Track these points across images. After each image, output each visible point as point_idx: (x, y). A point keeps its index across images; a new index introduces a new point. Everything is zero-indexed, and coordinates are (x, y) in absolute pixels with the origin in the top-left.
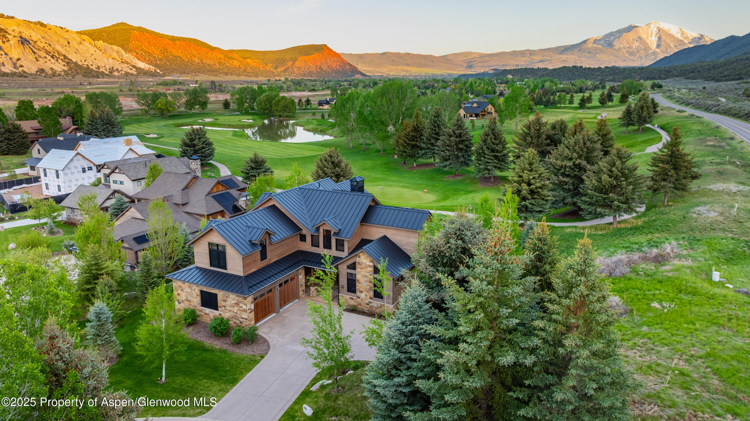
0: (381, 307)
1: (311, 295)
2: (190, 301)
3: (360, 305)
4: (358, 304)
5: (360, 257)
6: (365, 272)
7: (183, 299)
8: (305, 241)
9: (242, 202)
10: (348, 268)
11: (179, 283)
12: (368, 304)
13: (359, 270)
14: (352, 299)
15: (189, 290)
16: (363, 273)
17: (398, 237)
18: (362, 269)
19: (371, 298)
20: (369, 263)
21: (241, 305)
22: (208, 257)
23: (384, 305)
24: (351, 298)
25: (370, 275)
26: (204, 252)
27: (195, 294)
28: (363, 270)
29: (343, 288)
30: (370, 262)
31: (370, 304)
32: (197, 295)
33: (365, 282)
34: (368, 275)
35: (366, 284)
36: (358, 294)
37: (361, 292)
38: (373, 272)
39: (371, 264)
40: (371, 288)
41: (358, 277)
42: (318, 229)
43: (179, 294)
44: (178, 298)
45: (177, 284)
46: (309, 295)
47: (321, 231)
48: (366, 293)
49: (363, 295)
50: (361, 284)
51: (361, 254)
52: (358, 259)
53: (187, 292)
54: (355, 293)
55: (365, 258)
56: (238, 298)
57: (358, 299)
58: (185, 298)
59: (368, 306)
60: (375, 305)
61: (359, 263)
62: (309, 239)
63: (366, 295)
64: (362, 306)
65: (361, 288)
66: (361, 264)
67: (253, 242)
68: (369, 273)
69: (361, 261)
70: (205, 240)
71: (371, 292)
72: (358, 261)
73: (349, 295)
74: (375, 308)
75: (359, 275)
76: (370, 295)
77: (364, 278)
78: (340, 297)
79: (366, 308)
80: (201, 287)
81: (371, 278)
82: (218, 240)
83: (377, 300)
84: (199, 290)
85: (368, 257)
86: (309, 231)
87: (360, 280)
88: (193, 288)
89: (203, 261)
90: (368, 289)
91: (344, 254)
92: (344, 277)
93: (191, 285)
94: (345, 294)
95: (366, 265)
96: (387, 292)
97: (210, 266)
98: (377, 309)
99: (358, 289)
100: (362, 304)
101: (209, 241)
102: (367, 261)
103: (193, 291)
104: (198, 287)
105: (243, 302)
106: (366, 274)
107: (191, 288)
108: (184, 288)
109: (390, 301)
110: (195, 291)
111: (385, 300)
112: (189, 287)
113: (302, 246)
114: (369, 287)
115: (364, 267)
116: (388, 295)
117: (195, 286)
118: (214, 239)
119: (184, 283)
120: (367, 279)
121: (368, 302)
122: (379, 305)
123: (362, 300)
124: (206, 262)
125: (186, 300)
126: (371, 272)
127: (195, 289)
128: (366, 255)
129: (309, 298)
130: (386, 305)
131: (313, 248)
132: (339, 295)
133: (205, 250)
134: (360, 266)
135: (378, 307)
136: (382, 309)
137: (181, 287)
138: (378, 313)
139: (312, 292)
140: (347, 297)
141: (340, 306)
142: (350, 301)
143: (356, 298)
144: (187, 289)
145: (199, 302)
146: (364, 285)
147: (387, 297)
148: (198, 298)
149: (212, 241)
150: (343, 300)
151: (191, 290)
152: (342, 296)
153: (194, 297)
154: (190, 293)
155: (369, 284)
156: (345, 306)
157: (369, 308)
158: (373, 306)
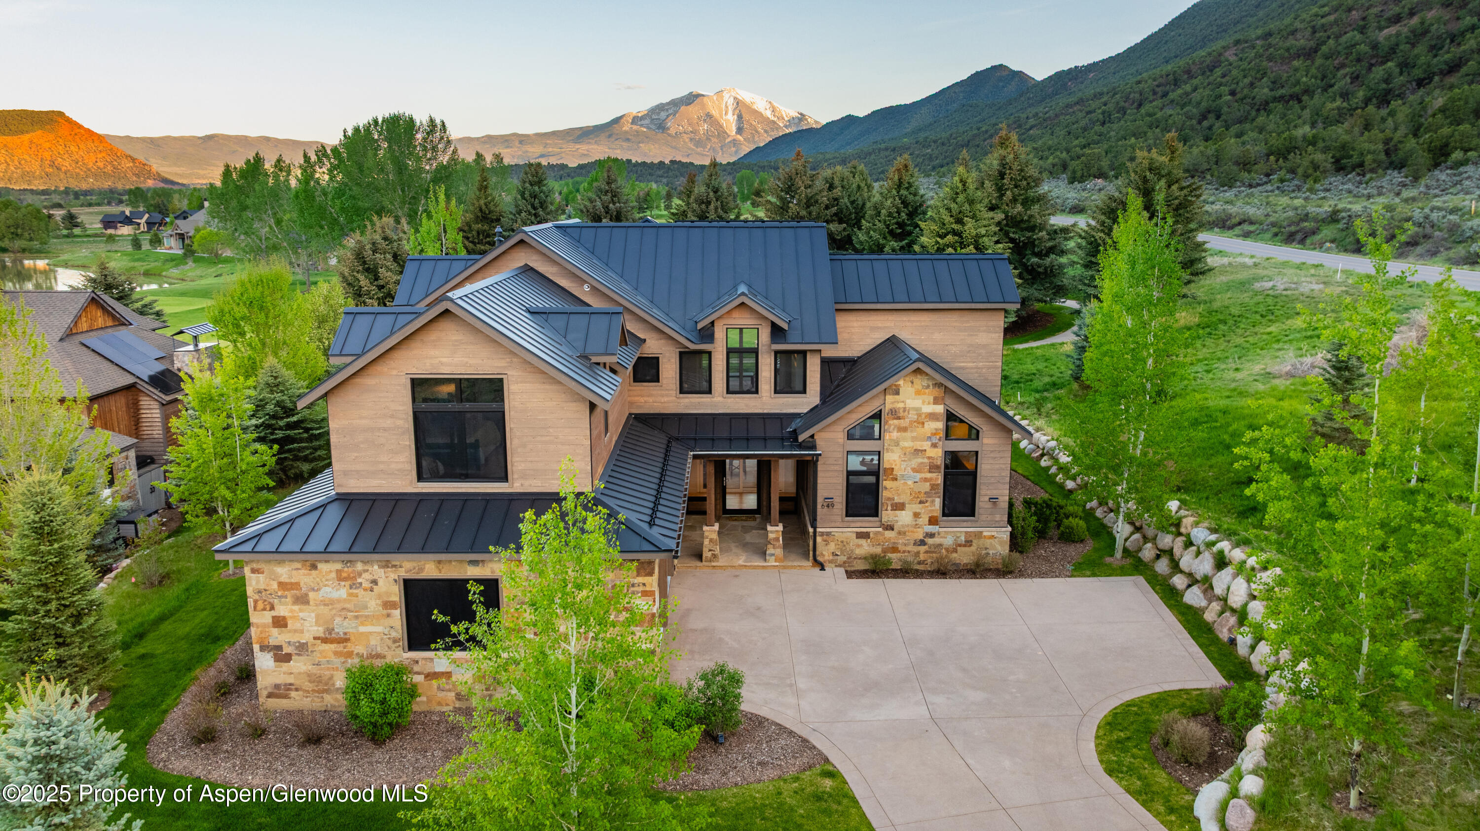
0: (968, 543)
1: (706, 554)
2: (344, 640)
3: (895, 550)
4: (885, 551)
5: (897, 393)
6: (914, 439)
7: (306, 638)
8: (658, 381)
9: (187, 359)
10: (850, 437)
11: (285, 572)
12: (922, 543)
13: (895, 435)
14: (864, 536)
15: (342, 593)
16: (907, 444)
17: (937, 336)
18: (904, 429)
19: (933, 521)
20: (929, 408)
22: (408, 441)
23: (979, 535)
24: (860, 535)
25: (934, 446)
26: (388, 423)
27: (373, 605)
28: (908, 434)
29: (830, 506)
30: (936, 401)
31: (930, 541)
32: (389, 605)
33: (915, 470)
34: (926, 445)
35: (919, 476)
36: (887, 515)
37: (900, 507)
38: (942, 434)
39: (940, 409)
40: (933, 487)
41: (891, 458)
42: (707, 334)
43: (280, 623)
44: (277, 637)
45: (273, 577)
46: (699, 556)
47: (720, 334)
48: (917, 508)
49: (904, 518)
50: (900, 483)
51: (901, 382)
52: (889, 398)
53: (328, 603)
54: (876, 514)
55: (918, 393)
56: (610, 576)
57: (889, 534)
58: (320, 631)
59: (923, 549)
60: (948, 541)
61: (895, 414)
62: (669, 369)
63: (916, 515)
64: (904, 552)
65: (899, 495)
66: (901, 414)
67: (594, 359)
68: (929, 438)
69: (901, 405)
70: (394, 372)
71: (933, 501)
72: (891, 406)
73: (853, 525)
74: (947, 550)
75: (892, 451)
76: (932, 511)
77: (910, 460)
78: (819, 539)
79: (918, 553)
80: (408, 565)
81: (937, 454)
82: (466, 360)
83: (954, 524)
84: (395, 581)
85: (928, 387)
86: (670, 342)
87: (896, 468)
88: (366, 576)
89: (383, 463)
90: (926, 493)
91: (805, 400)
92: (837, 468)
93: (350, 569)
94: (838, 524)
95: (919, 415)
96: (988, 492)
97: (420, 478)
98: (955, 551)
99: (889, 499)
100: (901, 548)
101: (414, 371)
102: (923, 403)
103: (365, 590)
104: (395, 566)
105: (633, 585)
106: (919, 445)
107: (355, 578)
108: (313, 590)
109: (998, 517)
110: (372, 590)
111: (983, 517)
112: (340, 579)
113: (642, 400)
114: (927, 487)
115: (911, 422)
116: (993, 500)
117: (376, 567)
118: (444, 360)
119: (314, 567)
120: (920, 460)
121: (921, 537)
122: (963, 538)
123: (899, 533)
124: (393, 466)
125: (325, 640)
126: (935, 434)
127: (375, 582)
128: (920, 382)
129: (699, 564)
130: (985, 534)
131: (687, 400)
132: (815, 532)
133: (392, 416)
134: (896, 422)
135: (960, 545)
136: (973, 548)
137: (295, 586)
138: (957, 565)
139: (711, 540)
140: (845, 535)
141: (823, 569)
142: (859, 546)
143: (880, 529)
144: (328, 589)
145: (394, 634)
146: (910, 483)
147: (989, 505)
148: (388, 615)
149: (434, 371)
150: (832, 547)
151: (351, 588)
152: (828, 534)
153: (367, 617)
154: (347, 606)
155: (929, 475)
156: (840, 566)
157: (926, 552)
158: (941, 545)
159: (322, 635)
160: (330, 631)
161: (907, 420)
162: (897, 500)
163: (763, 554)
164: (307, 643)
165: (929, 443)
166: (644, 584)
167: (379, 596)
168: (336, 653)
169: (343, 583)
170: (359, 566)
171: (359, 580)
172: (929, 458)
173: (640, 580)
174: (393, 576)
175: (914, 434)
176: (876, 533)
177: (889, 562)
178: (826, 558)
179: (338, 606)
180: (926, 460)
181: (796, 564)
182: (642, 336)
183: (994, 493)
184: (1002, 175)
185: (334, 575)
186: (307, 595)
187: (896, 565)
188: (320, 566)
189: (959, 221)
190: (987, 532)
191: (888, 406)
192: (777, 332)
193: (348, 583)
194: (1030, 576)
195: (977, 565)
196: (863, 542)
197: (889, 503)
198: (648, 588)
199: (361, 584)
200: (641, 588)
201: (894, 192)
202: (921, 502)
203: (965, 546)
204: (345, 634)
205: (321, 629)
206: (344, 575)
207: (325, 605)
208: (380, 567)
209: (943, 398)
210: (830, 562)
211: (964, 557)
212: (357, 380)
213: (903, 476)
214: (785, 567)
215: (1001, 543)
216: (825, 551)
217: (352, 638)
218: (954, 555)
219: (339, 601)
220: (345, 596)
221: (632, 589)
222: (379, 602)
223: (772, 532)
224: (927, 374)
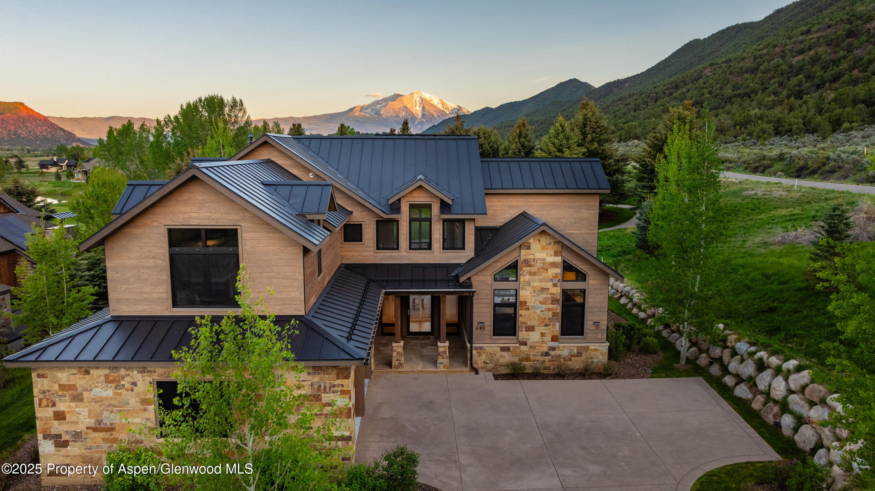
0: (579, 354)
1: (395, 363)
2: (111, 429)
3: (528, 359)
4: (521, 360)
5: (529, 248)
6: (541, 281)
7: (81, 428)
8: (361, 241)
10: (495, 280)
11: (64, 376)
12: (547, 354)
13: (527, 278)
14: (507, 349)
15: (109, 392)
16: (536, 284)
17: (554, 212)
18: (533, 274)
19: (554, 339)
20: (551, 259)
21: (326, 397)
22: (166, 276)
23: (587, 349)
24: (503, 349)
25: (555, 285)
26: (151, 262)
27: (133, 402)
28: (536, 277)
29: (482, 328)
30: (556, 254)
31: (552, 353)
32: (145, 402)
33: (541, 303)
34: (549, 285)
35: (544, 307)
36: (522, 334)
37: (531, 329)
38: (560, 277)
39: (559, 259)
40: (555, 314)
41: (525, 294)
42: (396, 208)
43: (60, 416)
44: (57, 427)
45: (55, 380)
46: (390, 365)
47: (405, 208)
48: (543, 329)
49: (534, 337)
50: (531, 311)
51: (531, 241)
52: (523, 252)
53: (98, 400)
54: (514, 334)
55: (543, 248)
56: (316, 379)
57: (524, 348)
58: (91, 422)
59: (547, 358)
60: (565, 353)
61: (527, 263)
62: (369, 233)
63: (543, 334)
64: (534, 361)
65: (530, 320)
66: (532, 263)
67: (309, 217)
68: (551, 280)
69: (531, 257)
70: (156, 224)
71: (554, 325)
72: (525, 257)
73: (498, 342)
74: (564, 359)
75: (526, 289)
76: (553, 331)
77: (538, 295)
78: (474, 352)
79: (544, 362)
80: (160, 371)
81: (557, 291)
82: (209, 214)
83: (569, 341)
84: (151, 383)
85: (550, 244)
86: (370, 213)
87: (528, 301)
88: (128, 379)
89: (146, 293)
90: (549, 319)
91: (464, 254)
92: (487, 301)
93: (116, 374)
94: (487, 341)
95: (544, 264)
96: (593, 318)
97: (175, 304)
98: (570, 360)
99: (523, 323)
100: (532, 358)
101: (170, 223)
102: (547, 255)
103: (127, 390)
104: (150, 372)
105: (334, 386)
106: (544, 285)
107: (119, 381)
108: (86, 390)
109: (599, 336)
110: (132, 390)
111: (589, 336)
112: (108, 381)
113: (350, 254)
114: (550, 314)
115: (539, 269)
116: (596, 324)
117: (135, 372)
118: (193, 215)
119: (87, 372)
120: (545, 296)
121: (546, 350)
122: (575, 351)
123: (531, 347)
124: (154, 295)
125: (95, 430)
126: (555, 277)
127: (135, 384)
128: (544, 240)
129: (389, 370)
130: (591, 348)
131: (382, 254)
132: (471, 347)
133: (153, 258)
134: (528, 268)
135: (573, 356)
136: (583, 358)
137: (73, 387)
138: (571, 370)
139: (398, 353)
140: (493, 349)
141: (477, 373)
142: (502, 357)
143: (518, 345)
144: (99, 390)
145: (149, 424)
146: (538, 311)
147: (593, 327)
148: (145, 410)
149: (186, 223)
150: (484, 357)
151: (116, 388)
152: (481, 348)
153: (129, 411)
154: (113, 402)
155: (551, 306)
156: (489, 371)
157: (550, 361)
158: (560, 356)
159: (93, 426)
160: (100, 422)
161: (536, 267)
162: (529, 324)
163: (435, 363)
164: (81, 432)
165: (551, 284)
166: (342, 385)
167: (138, 395)
168: (104, 440)
169: (110, 385)
170: (123, 372)
171: (123, 383)
172: (551, 294)
173: (339, 382)
174: (148, 379)
175: (541, 277)
176: (515, 348)
177: (524, 368)
178: (480, 365)
179: (106, 403)
180: (549, 296)
181: (458, 369)
182: (350, 209)
183: (597, 319)
184: (585, 125)
185: (103, 378)
186: (81, 394)
187: (529, 370)
188: (92, 371)
189: (560, 151)
190: (592, 346)
191: (523, 257)
192: (445, 207)
193: (114, 385)
194: (623, 377)
195: (586, 369)
196: (505, 354)
197: (524, 326)
198: (345, 388)
199: (124, 385)
200: (340, 388)
201: (517, 140)
202: (546, 325)
203: (577, 356)
204: (112, 424)
205: (92, 421)
206: (111, 378)
207: (96, 402)
208: (139, 372)
209: (561, 252)
210: (483, 368)
211: (577, 364)
212: (127, 230)
213: (533, 307)
214: (450, 372)
215: (602, 354)
216: (479, 360)
217: (117, 428)
218: (570, 363)
219: (107, 399)
220: (111, 395)
221: (333, 389)
222: (138, 399)
223: (441, 347)
224: (549, 235)
